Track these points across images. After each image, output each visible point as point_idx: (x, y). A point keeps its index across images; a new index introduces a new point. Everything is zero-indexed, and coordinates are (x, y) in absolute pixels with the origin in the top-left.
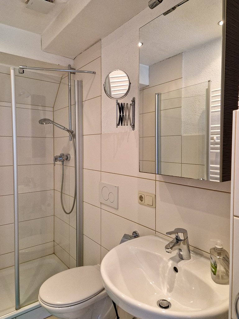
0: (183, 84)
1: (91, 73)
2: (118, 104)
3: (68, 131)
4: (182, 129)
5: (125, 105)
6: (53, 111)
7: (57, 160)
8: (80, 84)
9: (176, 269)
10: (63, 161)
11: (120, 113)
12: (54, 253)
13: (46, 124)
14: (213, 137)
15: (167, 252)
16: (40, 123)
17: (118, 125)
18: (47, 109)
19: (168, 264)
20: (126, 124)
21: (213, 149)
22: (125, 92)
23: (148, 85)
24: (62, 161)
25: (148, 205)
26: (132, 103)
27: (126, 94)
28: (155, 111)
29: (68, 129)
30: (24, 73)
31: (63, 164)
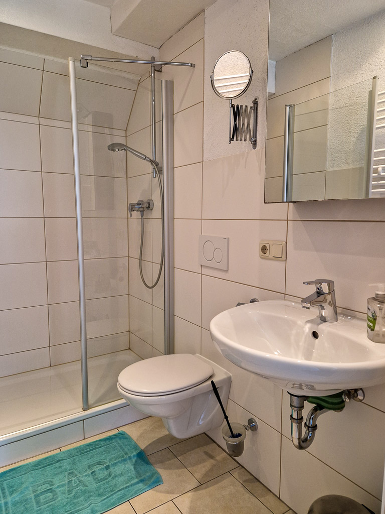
0: (331, 85)
1: (188, 66)
2: (233, 106)
3: (151, 161)
4: (328, 160)
5: (242, 108)
6: (126, 137)
7: (133, 209)
8: (170, 86)
9: (315, 335)
10: (143, 211)
11: (235, 121)
12: (129, 349)
13: (118, 150)
14: (378, 168)
15: (303, 307)
16: (109, 149)
17: (232, 139)
18: (115, 132)
19: (304, 329)
20: (243, 139)
21: (375, 187)
22: (243, 88)
23: (274, 92)
24: (141, 211)
25: (276, 258)
26: (254, 105)
27: (244, 91)
28: (285, 135)
29: (152, 158)
30: (87, 66)
31: (142, 216)
